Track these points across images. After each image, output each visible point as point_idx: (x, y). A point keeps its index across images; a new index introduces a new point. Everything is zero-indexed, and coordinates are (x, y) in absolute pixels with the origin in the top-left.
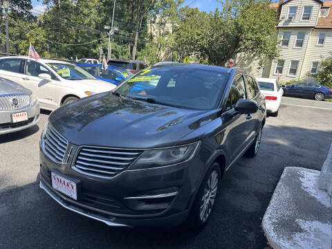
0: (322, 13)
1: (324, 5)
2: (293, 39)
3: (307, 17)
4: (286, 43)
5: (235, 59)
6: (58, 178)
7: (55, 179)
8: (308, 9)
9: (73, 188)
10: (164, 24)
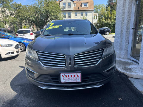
0: (74, 5)
1: (74, 2)
2: (67, 15)
3: (70, 7)
4: (65, 17)
6: (66, 76)
7: (63, 77)
8: (69, 4)
9: (78, 76)
10: (5, 11)
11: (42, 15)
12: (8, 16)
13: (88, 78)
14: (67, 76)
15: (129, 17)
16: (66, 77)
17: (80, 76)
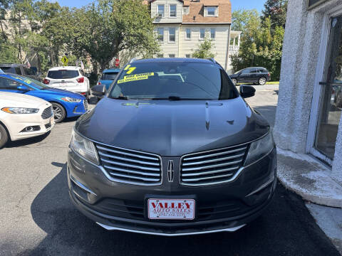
0: (185, 10)
1: (185, 4)
2: (167, 34)
3: (173, 14)
4: (161, 38)
5: (117, 56)
6: (161, 204)
7: (154, 206)
8: (173, 7)
9: (188, 206)
10: (19, 20)
11: (107, 33)
12: (26, 31)
13: (212, 210)
14: (164, 205)
15: (314, 55)
16: (162, 206)
17: (192, 207)
